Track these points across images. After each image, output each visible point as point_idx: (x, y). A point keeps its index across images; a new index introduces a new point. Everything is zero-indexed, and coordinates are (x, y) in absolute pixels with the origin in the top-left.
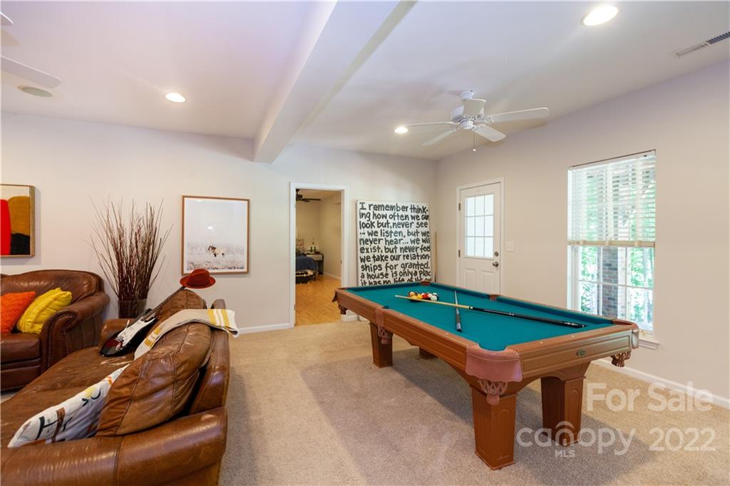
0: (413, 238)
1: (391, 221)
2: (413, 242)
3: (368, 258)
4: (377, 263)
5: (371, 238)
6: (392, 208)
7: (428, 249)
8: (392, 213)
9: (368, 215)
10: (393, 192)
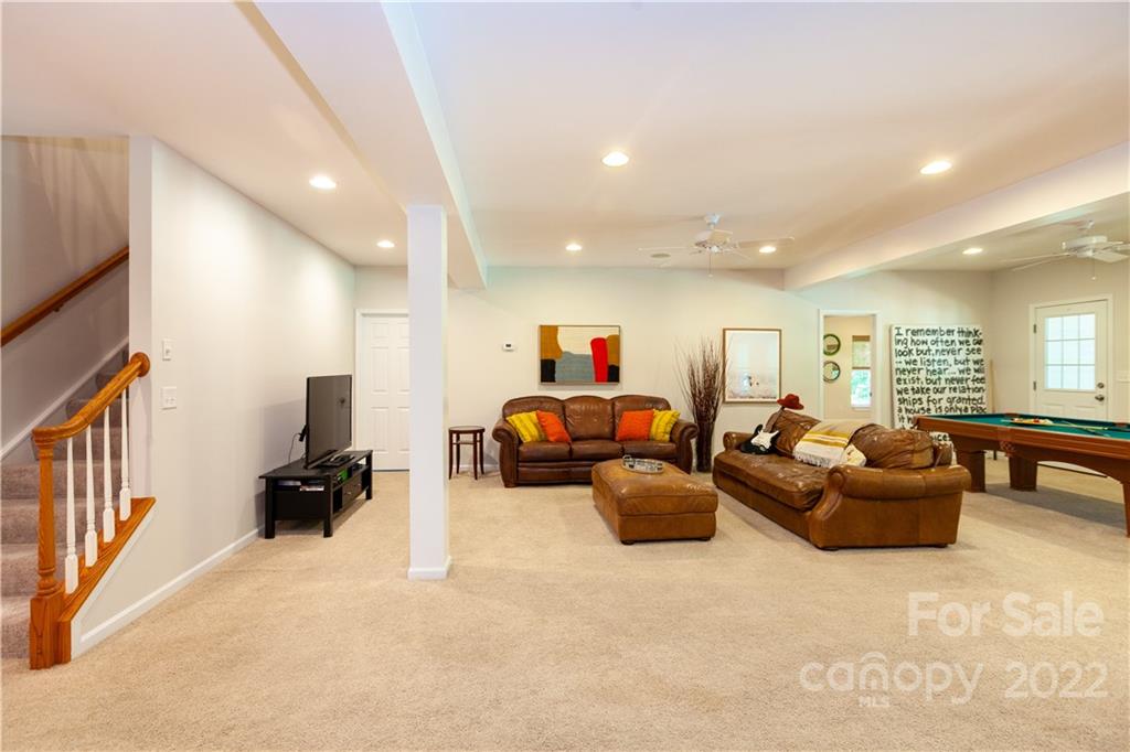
0: (961, 367)
1: (933, 348)
2: (961, 372)
3: (906, 390)
4: (917, 396)
5: (909, 367)
6: (934, 332)
7: (982, 380)
8: (934, 338)
9: (905, 342)
10: (936, 314)
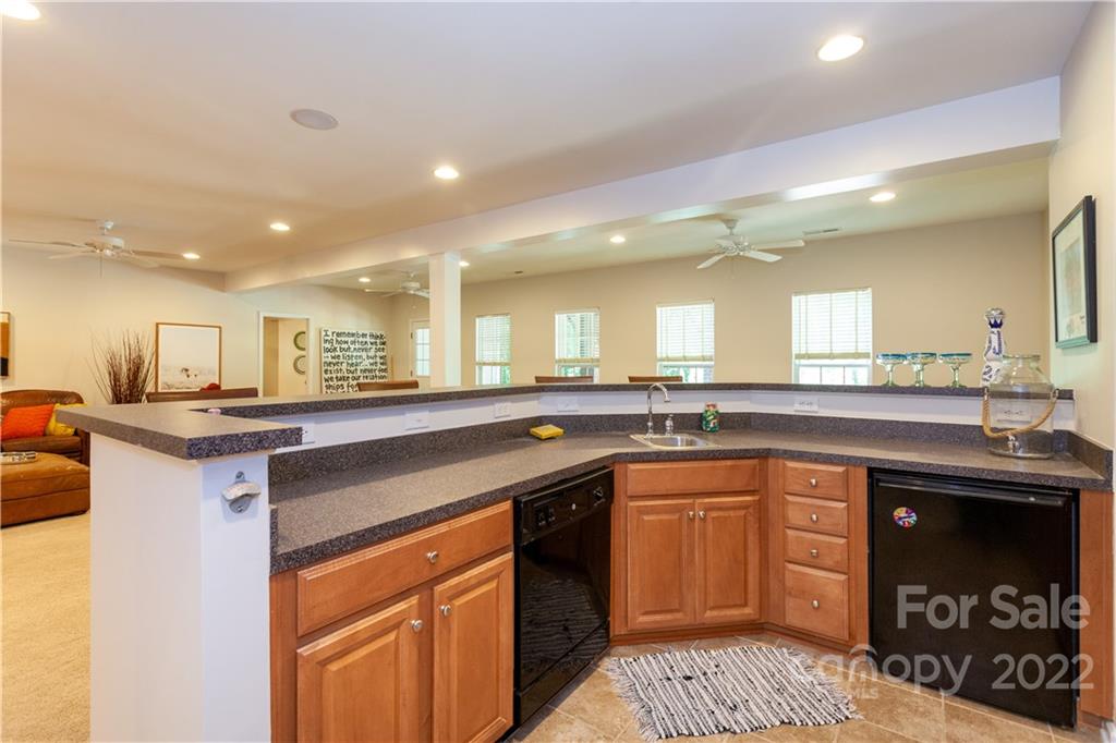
0: (372, 361)
1: (352, 347)
2: (371, 364)
3: (332, 378)
4: (340, 383)
5: (334, 361)
6: (353, 335)
7: (385, 370)
8: (352, 339)
9: (331, 342)
10: (354, 321)
